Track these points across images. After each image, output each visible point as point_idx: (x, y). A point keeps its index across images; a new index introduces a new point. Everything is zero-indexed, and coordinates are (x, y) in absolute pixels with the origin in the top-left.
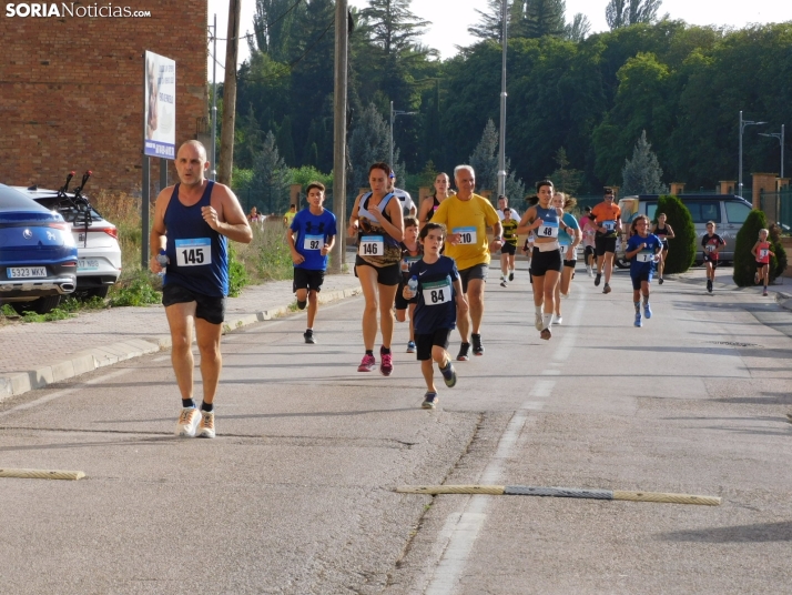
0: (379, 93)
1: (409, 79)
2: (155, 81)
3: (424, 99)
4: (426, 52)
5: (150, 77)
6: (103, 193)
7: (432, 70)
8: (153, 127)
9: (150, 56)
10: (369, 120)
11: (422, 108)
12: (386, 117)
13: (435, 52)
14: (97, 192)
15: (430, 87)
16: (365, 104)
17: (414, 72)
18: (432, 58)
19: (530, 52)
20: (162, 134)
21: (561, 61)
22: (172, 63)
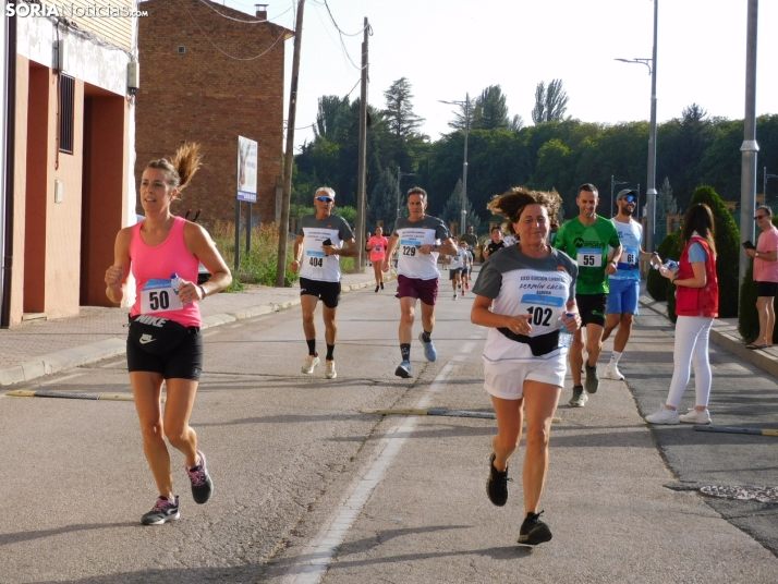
0: (393, 162)
1: (411, 153)
2: (244, 154)
3: (421, 164)
4: (423, 137)
5: (241, 152)
6: (218, 222)
7: (426, 148)
8: (243, 182)
9: (241, 139)
10: (386, 178)
11: (419, 171)
12: (396, 176)
13: (428, 137)
14: (214, 221)
15: (424, 158)
16: (384, 168)
17: (414, 148)
18: (426, 141)
19: (485, 138)
20: (249, 187)
21: (504, 143)
22: (254, 144)
